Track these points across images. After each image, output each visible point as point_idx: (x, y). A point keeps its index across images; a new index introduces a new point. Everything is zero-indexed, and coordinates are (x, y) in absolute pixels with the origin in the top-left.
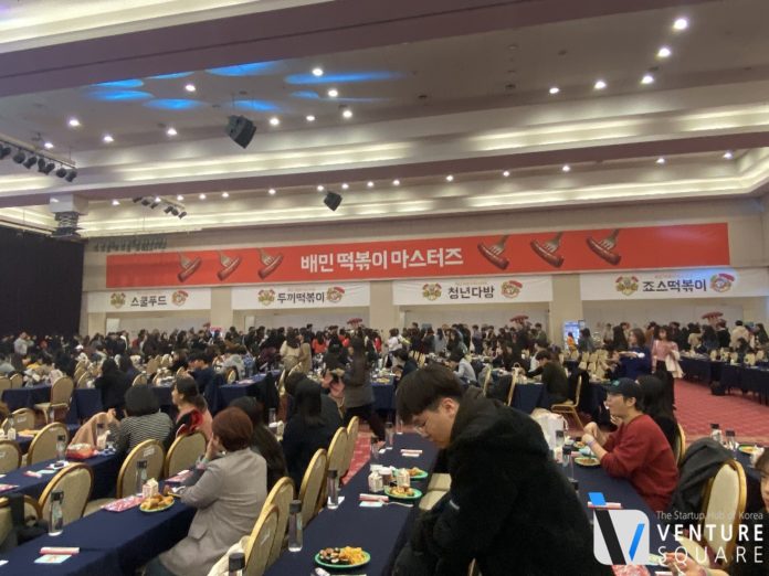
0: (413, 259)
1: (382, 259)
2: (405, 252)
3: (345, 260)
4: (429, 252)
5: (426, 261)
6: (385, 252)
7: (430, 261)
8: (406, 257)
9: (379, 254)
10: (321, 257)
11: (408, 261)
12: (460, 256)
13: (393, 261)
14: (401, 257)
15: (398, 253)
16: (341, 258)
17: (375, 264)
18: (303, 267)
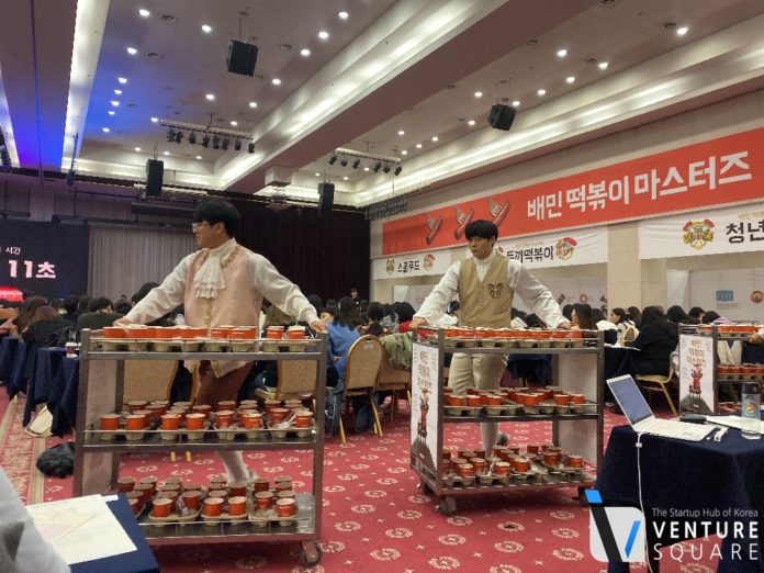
0: (666, 183)
1: (622, 190)
2: (654, 172)
3: (576, 198)
4: (692, 166)
5: (686, 183)
6: (626, 178)
7: (693, 183)
8: (655, 181)
9: (619, 183)
10: (548, 197)
11: (660, 188)
12: (746, 166)
13: (638, 191)
14: (648, 183)
15: (645, 177)
16: (571, 196)
17: (612, 198)
18: (530, 214)
